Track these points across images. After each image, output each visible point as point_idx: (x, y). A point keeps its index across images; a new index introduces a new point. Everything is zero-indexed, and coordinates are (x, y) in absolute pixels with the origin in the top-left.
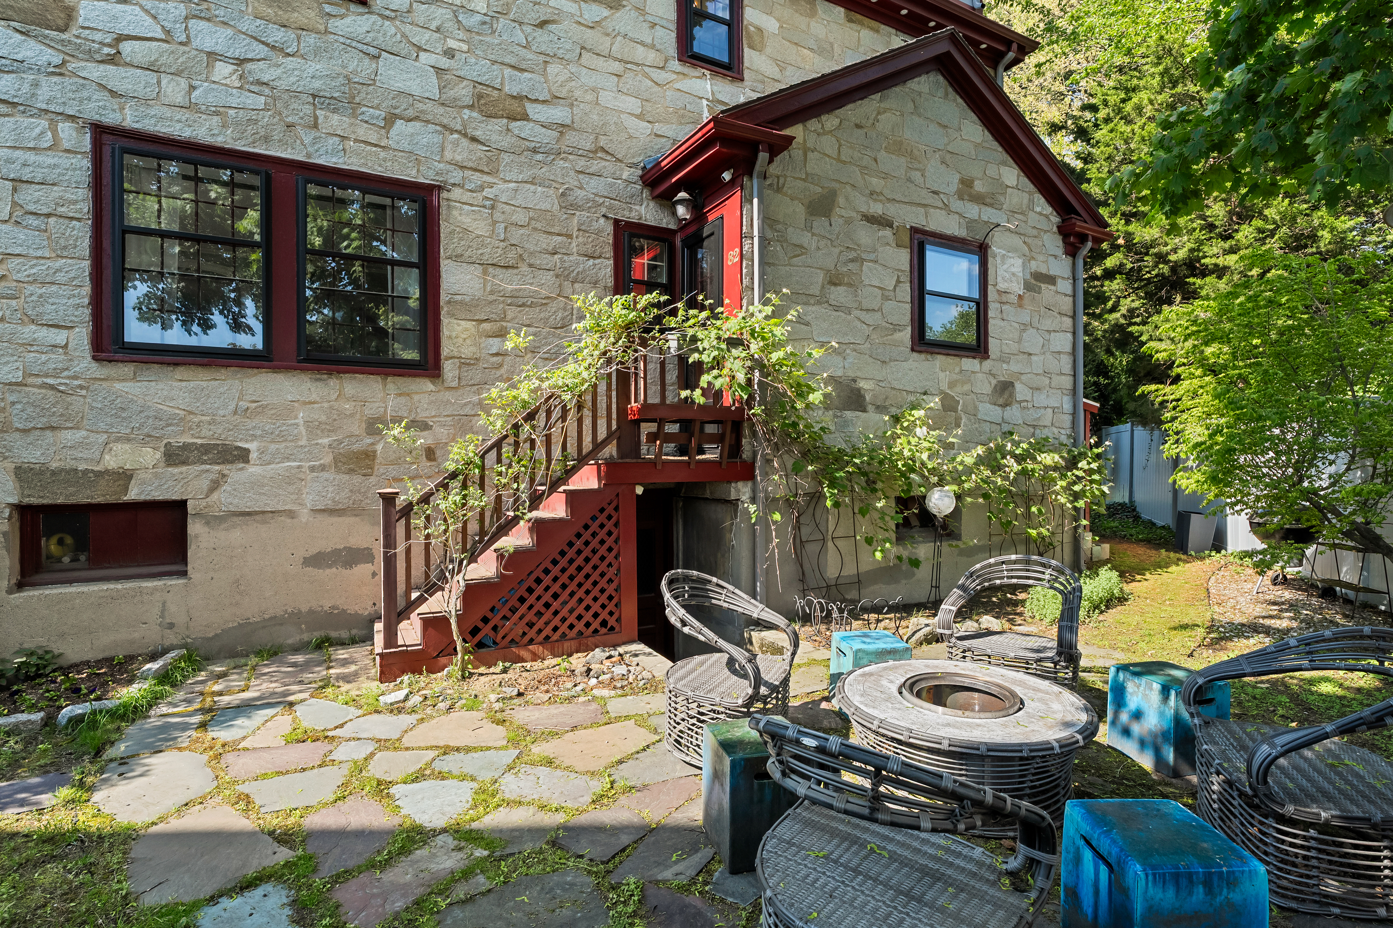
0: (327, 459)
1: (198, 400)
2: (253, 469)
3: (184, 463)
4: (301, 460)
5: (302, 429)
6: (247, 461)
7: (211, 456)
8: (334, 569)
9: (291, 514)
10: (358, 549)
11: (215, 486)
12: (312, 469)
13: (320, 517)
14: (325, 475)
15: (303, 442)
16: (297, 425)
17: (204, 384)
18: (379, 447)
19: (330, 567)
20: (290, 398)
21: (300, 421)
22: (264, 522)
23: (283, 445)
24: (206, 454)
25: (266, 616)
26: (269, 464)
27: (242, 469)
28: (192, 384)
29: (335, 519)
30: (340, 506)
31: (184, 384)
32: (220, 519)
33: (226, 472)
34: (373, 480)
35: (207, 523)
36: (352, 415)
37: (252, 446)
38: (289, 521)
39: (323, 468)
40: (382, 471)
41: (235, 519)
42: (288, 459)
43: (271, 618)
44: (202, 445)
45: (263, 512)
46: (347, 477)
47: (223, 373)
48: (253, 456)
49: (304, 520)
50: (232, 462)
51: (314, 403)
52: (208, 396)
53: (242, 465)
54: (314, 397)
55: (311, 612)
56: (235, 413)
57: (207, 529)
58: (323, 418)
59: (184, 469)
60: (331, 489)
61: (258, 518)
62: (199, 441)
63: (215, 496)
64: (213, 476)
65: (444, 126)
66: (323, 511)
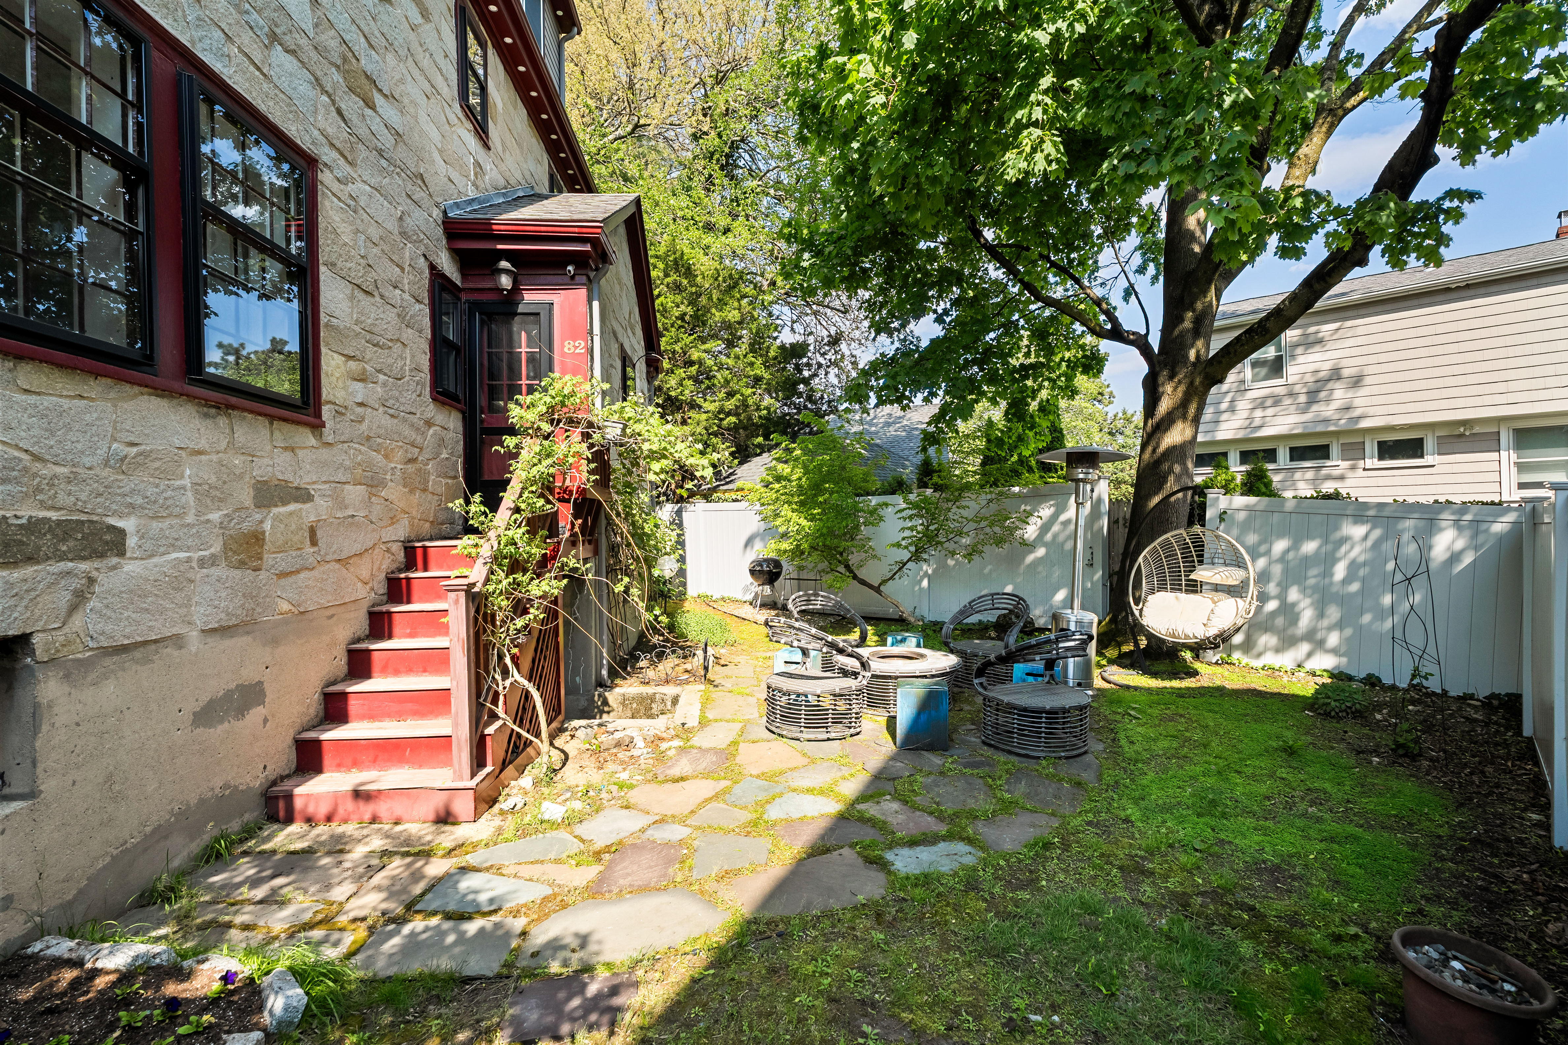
0: (216, 548)
1: (53, 434)
2: (130, 567)
3: (31, 559)
4: (189, 549)
5: (190, 496)
6: (122, 553)
7: (71, 543)
8: (226, 724)
9: (177, 641)
10: (251, 685)
11: (80, 598)
12: (202, 563)
13: (212, 641)
14: (215, 572)
15: (190, 519)
16: (183, 488)
17: (65, 403)
18: (267, 526)
19: (221, 722)
20: (178, 443)
21: (187, 482)
22: (147, 661)
23: (168, 522)
24: (64, 540)
25: (148, 829)
26: (151, 556)
27: (114, 568)
28: (47, 401)
29: (228, 643)
30: (234, 621)
31: (32, 399)
32: (84, 665)
33: (94, 574)
34: (263, 575)
35: (67, 676)
36: (241, 477)
37: (128, 524)
38: (176, 653)
39: (213, 561)
40: (271, 562)
41: (108, 661)
42: (174, 547)
43: (154, 832)
44: (59, 523)
45: (145, 643)
46: (238, 572)
47: (94, 387)
48: (131, 542)
49: (193, 649)
50: (102, 556)
51: (200, 453)
52: (68, 428)
53: (115, 560)
54: (203, 444)
55: (202, 802)
56: (106, 463)
57: (66, 688)
58: (213, 479)
59: (29, 571)
60: (224, 595)
61: (138, 654)
62: (54, 515)
63: (77, 622)
64: (76, 583)
65: (317, 79)
66: (213, 630)
